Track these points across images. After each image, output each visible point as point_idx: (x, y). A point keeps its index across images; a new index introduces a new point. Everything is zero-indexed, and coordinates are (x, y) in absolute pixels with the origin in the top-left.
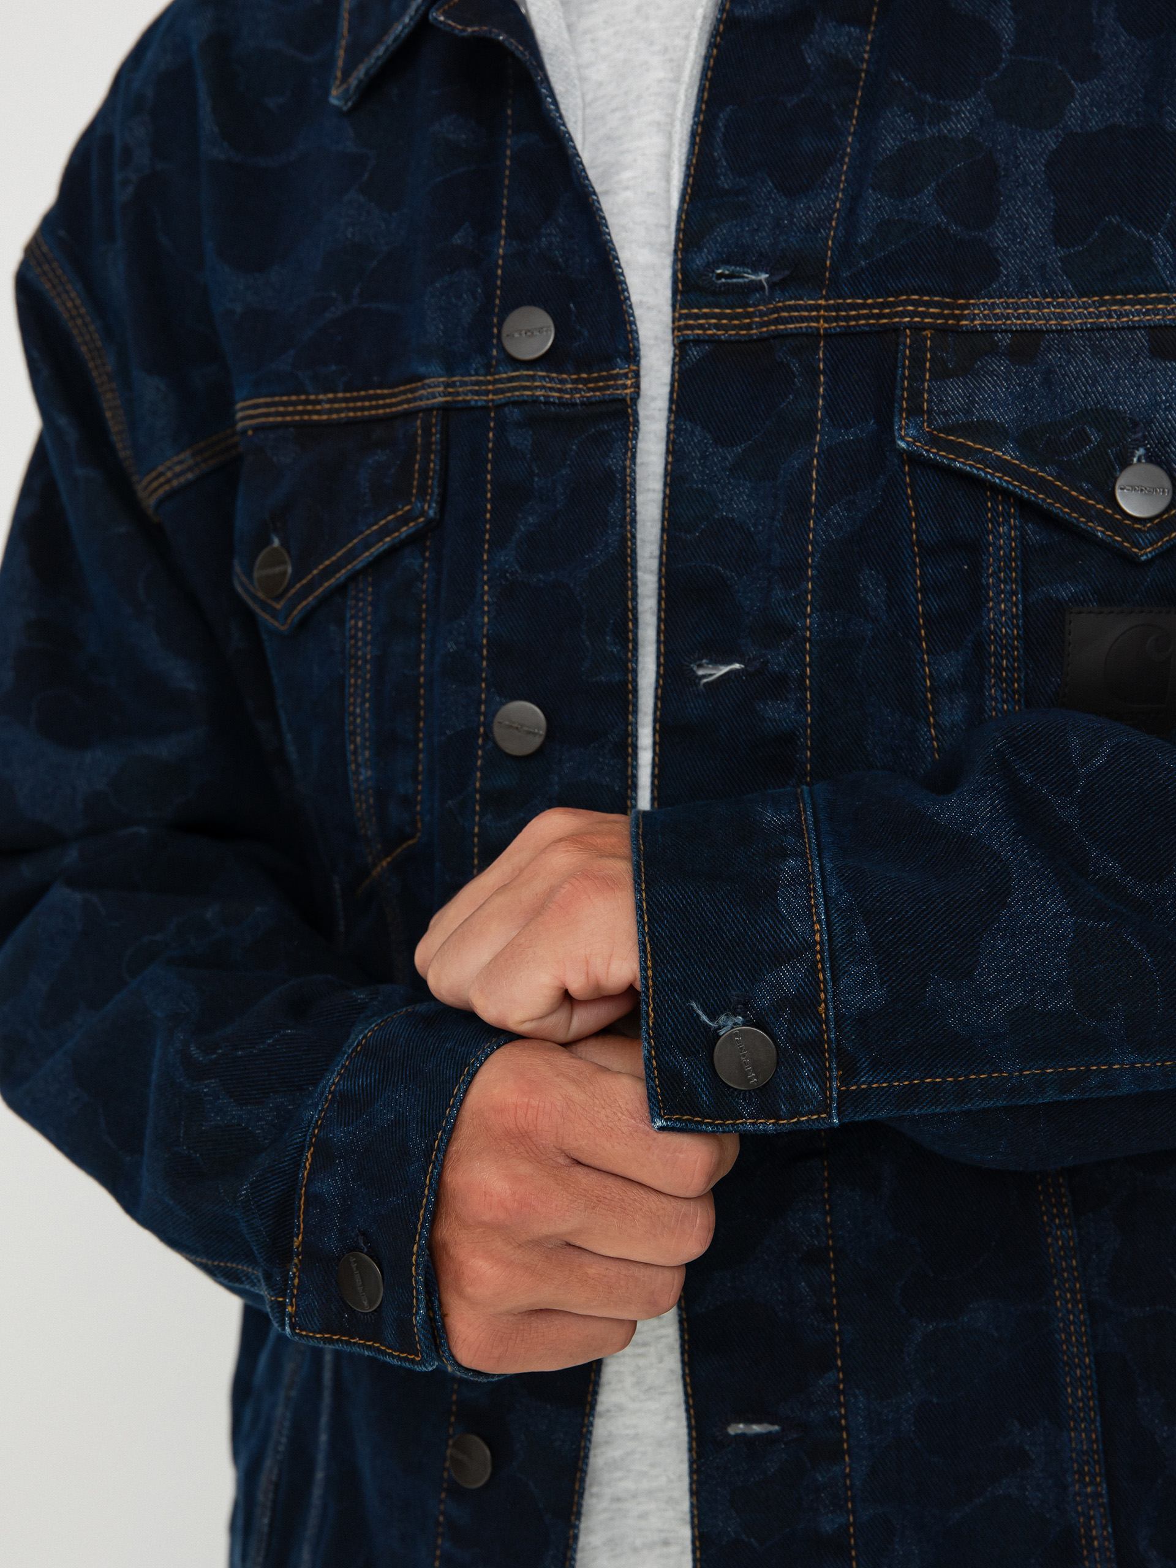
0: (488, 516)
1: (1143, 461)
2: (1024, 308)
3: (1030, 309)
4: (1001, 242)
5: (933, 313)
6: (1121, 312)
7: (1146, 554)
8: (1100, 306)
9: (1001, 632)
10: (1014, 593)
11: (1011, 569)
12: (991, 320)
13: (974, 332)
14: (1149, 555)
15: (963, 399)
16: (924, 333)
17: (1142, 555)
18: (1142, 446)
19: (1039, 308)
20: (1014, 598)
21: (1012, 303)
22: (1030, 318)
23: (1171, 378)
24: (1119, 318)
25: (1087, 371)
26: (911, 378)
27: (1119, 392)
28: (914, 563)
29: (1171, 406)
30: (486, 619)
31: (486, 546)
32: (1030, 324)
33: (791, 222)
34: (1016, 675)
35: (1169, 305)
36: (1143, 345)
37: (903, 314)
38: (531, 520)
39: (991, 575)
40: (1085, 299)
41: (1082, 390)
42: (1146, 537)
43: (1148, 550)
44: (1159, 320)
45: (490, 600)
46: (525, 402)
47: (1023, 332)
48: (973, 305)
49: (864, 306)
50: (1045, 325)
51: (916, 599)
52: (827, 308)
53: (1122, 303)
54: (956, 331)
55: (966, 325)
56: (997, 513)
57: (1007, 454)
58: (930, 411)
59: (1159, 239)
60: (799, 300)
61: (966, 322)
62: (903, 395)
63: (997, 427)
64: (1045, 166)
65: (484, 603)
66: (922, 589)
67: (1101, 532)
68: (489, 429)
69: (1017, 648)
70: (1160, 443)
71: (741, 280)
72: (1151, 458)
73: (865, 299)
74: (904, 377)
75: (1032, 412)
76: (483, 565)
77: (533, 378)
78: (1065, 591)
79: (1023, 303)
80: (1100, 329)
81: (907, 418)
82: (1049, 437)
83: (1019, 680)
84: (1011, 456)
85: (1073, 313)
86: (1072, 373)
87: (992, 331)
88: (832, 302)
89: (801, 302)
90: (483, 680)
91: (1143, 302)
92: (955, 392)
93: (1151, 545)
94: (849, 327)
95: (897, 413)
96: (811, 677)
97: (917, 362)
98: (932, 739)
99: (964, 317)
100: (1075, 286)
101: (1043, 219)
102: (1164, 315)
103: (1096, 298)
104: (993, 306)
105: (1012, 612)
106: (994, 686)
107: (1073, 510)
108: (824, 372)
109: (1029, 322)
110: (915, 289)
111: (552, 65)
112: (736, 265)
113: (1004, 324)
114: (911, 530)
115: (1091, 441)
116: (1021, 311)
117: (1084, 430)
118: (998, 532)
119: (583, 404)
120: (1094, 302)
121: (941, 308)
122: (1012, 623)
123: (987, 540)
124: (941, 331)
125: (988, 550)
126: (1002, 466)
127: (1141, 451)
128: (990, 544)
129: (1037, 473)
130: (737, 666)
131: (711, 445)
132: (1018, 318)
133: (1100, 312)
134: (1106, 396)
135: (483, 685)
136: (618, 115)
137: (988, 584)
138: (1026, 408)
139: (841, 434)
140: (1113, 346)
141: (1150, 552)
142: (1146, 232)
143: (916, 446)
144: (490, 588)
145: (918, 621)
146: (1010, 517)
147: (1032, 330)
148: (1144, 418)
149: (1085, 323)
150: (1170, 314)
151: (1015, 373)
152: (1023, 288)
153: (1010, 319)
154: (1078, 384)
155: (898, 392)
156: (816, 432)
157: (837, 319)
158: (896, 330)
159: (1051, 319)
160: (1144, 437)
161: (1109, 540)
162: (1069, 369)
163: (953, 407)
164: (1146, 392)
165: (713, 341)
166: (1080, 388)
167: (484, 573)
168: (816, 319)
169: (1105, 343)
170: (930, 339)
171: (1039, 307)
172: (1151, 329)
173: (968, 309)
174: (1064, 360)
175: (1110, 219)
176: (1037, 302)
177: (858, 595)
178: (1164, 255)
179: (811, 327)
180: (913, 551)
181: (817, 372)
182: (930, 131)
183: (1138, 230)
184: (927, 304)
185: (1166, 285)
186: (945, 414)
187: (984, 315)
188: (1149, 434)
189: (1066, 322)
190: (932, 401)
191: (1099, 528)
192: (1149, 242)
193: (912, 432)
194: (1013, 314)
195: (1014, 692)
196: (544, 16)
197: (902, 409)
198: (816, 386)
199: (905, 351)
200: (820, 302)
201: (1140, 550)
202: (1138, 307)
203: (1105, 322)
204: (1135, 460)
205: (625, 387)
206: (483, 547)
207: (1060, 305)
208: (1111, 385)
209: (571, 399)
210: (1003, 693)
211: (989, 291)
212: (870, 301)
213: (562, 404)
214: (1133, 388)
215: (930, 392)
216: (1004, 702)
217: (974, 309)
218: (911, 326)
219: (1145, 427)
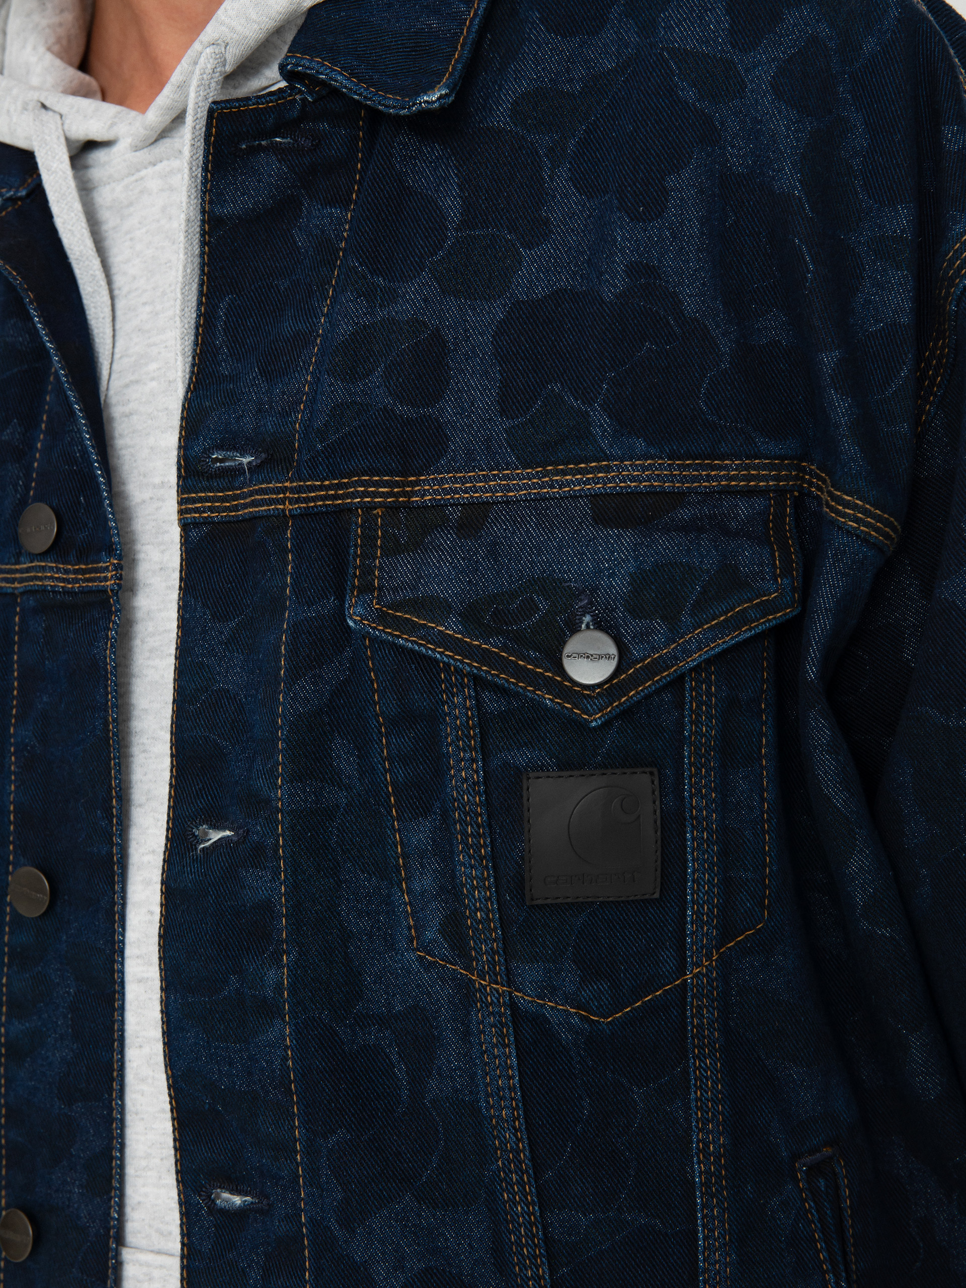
0: (15, 692)
1: (592, 627)
2: (472, 482)
3: (477, 482)
4: (451, 416)
5: (383, 492)
6: (563, 482)
7: (595, 720)
8: (543, 477)
9: (464, 799)
10: (474, 760)
11: (469, 737)
12: (440, 495)
13: (424, 507)
14: (599, 722)
15: (411, 574)
16: (375, 512)
17: (592, 721)
18: (588, 613)
19: (486, 482)
20: (475, 766)
21: (460, 477)
22: (476, 492)
23: (613, 546)
24: (560, 488)
25: (531, 541)
26: (363, 556)
27: (563, 560)
28: (380, 732)
29: (614, 572)
30: (13, 788)
31: (13, 721)
32: (477, 497)
33: (271, 407)
34: (482, 842)
35: (610, 473)
36: (587, 512)
37: (353, 495)
38: (45, 699)
39: (450, 745)
40: (529, 471)
41: (528, 560)
42: (594, 703)
43: (597, 716)
44: (599, 488)
45: (17, 770)
46: (36, 591)
47: (470, 505)
48: (424, 481)
49: (321, 488)
50: (491, 497)
51: (384, 767)
52: (292, 490)
53: (564, 473)
54: (409, 507)
55: (417, 501)
56: (450, 684)
57: (450, 629)
58: (380, 588)
59: (596, 410)
60: (269, 484)
61: (417, 499)
62: (355, 573)
63: (441, 603)
64: (493, 336)
65: (10, 773)
66: (390, 758)
67: (549, 699)
68: (16, 614)
69: (480, 815)
70: (606, 608)
71: (232, 464)
72: (600, 625)
73: (322, 481)
74: (356, 555)
75: (477, 584)
76: (11, 738)
77: (43, 569)
78: (521, 757)
79: (470, 477)
80: (544, 499)
81: (358, 596)
82: (496, 608)
83: (485, 846)
84: (453, 630)
85: (518, 484)
86: (517, 543)
87: (442, 505)
88: (295, 484)
89: (271, 485)
90: (11, 843)
91: (582, 472)
92: (405, 566)
93: (600, 710)
94: (308, 507)
95: (348, 591)
96: (284, 846)
97: (369, 539)
98: (406, 904)
99: (414, 493)
100: (518, 458)
101: (490, 390)
102: (605, 484)
103: (539, 469)
104: (442, 481)
105: (473, 778)
106: (461, 852)
107: (519, 679)
108: (291, 551)
109: (476, 495)
110: (365, 471)
111: (79, 269)
112: (227, 450)
113: (452, 498)
114: (374, 701)
115: (538, 609)
116: (468, 485)
117: (532, 598)
118: (453, 702)
119: (82, 592)
120: (537, 472)
121: (389, 487)
122: (474, 790)
123: (443, 711)
124: (392, 509)
125: (445, 720)
126: (445, 641)
127: (587, 619)
128: (446, 714)
129: (480, 646)
130: (228, 833)
131: (210, 620)
132: (466, 492)
133: (543, 482)
134: (551, 566)
135: (11, 847)
136: (148, 309)
137: (448, 752)
138: (470, 581)
139: (304, 611)
140: (558, 515)
141: (599, 718)
142: (583, 403)
143: (364, 624)
144: (16, 758)
145: (387, 788)
146: (464, 688)
147: (479, 503)
148: (590, 585)
149: (529, 494)
150: (611, 483)
151: (460, 547)
152: (470, 462)
153: (458, 493)
154: (524, 554)
155: (351, 571)
156: (284, 608)
157: (298, 501)
158: (349, 510)
159: (497, 491)
160: (591, 603)
161: (558, 707)
162: (514, 539)
163: (402, 583)
164: (589, 560)
165: (207, 522)
166: (526, 558)
167: (11, 745)
168: (283, 502)
169: (551, 511)
170: (381, 517)
171: (486, 479)
172: (594, 497)
173: (418, 486)
174: (510, 531)
175: (552, 387)
176: (483, 475)
177: (331, 765)
178: (602, 425)
179: (278, 509)
180: (378, 722)
181: (285, 551)
182: (381, 314)
183: (576, 400)
184: (377, 484)
185: (605, 454)
186: (395, 590)
187: (434, 490)
188: (596, 600)
189: (511, 494)
190: (383, 577)
191: (547, 696)
192: (586, 412)
193: (359, 610)
194: (460, 488)
195: (482, 858)
196: (69, 227)
197: (354, 586)
198: (286, 564)
199: (357, 530)
200: (286, 484)
201: (590, 716)
202: (579, 477)
203: (548, 492)
204: (583, 626)
205: (106, 579)
206: (11, 721)
207: (506, 477)
208: (554, 554)
209: (72, 588)
210: (470, 859)
211: (438, 467)
212: (327, 483)
213: (66, 592)
214: (576, 556)
215: (381, 569)
216: (472, 867)
217: (425, 485)
218: (362, 505)
219: (592, 594)
